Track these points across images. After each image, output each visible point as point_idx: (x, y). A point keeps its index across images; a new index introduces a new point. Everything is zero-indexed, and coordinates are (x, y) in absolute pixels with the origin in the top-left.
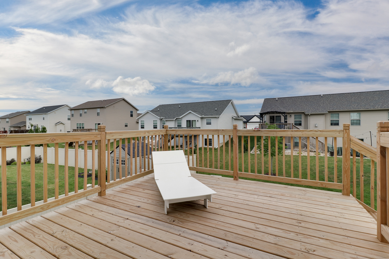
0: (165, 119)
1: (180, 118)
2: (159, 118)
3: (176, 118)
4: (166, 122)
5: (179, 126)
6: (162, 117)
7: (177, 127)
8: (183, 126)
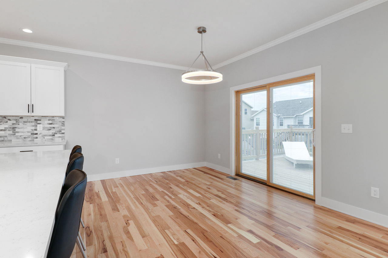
0: (282, 116)
1: (301, 115)
2: (276, 115)
3: (296, 115)
4: (284, 119)
5: (301, 124)
6: (279, 114)
7: (297, 124)
8: (305, 123)
